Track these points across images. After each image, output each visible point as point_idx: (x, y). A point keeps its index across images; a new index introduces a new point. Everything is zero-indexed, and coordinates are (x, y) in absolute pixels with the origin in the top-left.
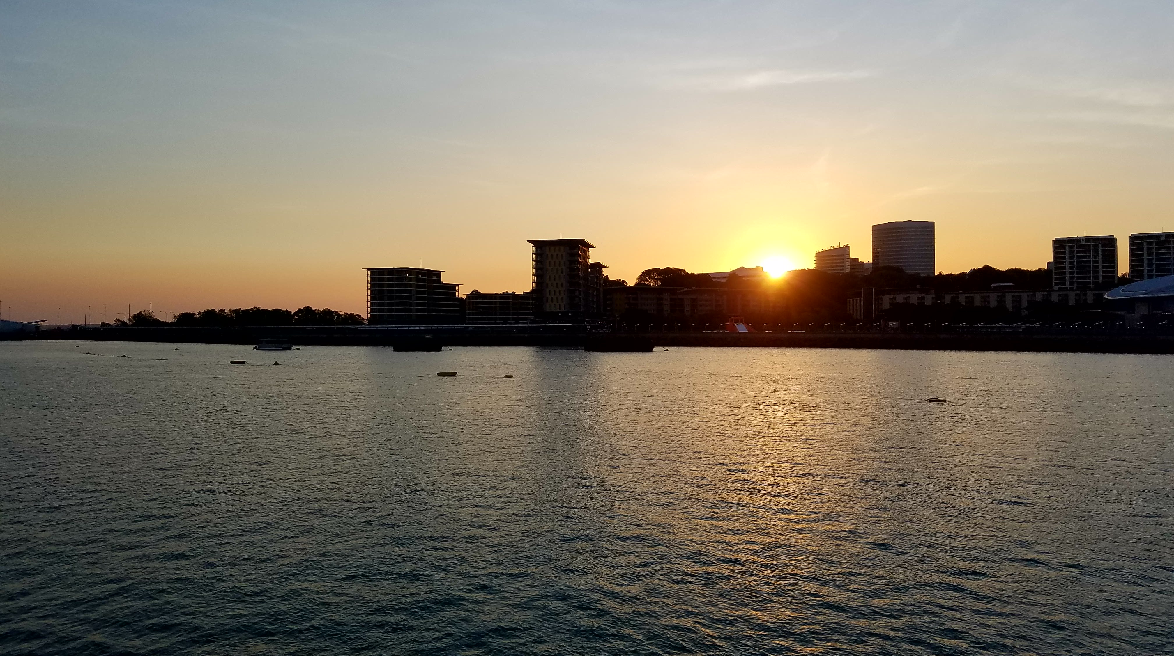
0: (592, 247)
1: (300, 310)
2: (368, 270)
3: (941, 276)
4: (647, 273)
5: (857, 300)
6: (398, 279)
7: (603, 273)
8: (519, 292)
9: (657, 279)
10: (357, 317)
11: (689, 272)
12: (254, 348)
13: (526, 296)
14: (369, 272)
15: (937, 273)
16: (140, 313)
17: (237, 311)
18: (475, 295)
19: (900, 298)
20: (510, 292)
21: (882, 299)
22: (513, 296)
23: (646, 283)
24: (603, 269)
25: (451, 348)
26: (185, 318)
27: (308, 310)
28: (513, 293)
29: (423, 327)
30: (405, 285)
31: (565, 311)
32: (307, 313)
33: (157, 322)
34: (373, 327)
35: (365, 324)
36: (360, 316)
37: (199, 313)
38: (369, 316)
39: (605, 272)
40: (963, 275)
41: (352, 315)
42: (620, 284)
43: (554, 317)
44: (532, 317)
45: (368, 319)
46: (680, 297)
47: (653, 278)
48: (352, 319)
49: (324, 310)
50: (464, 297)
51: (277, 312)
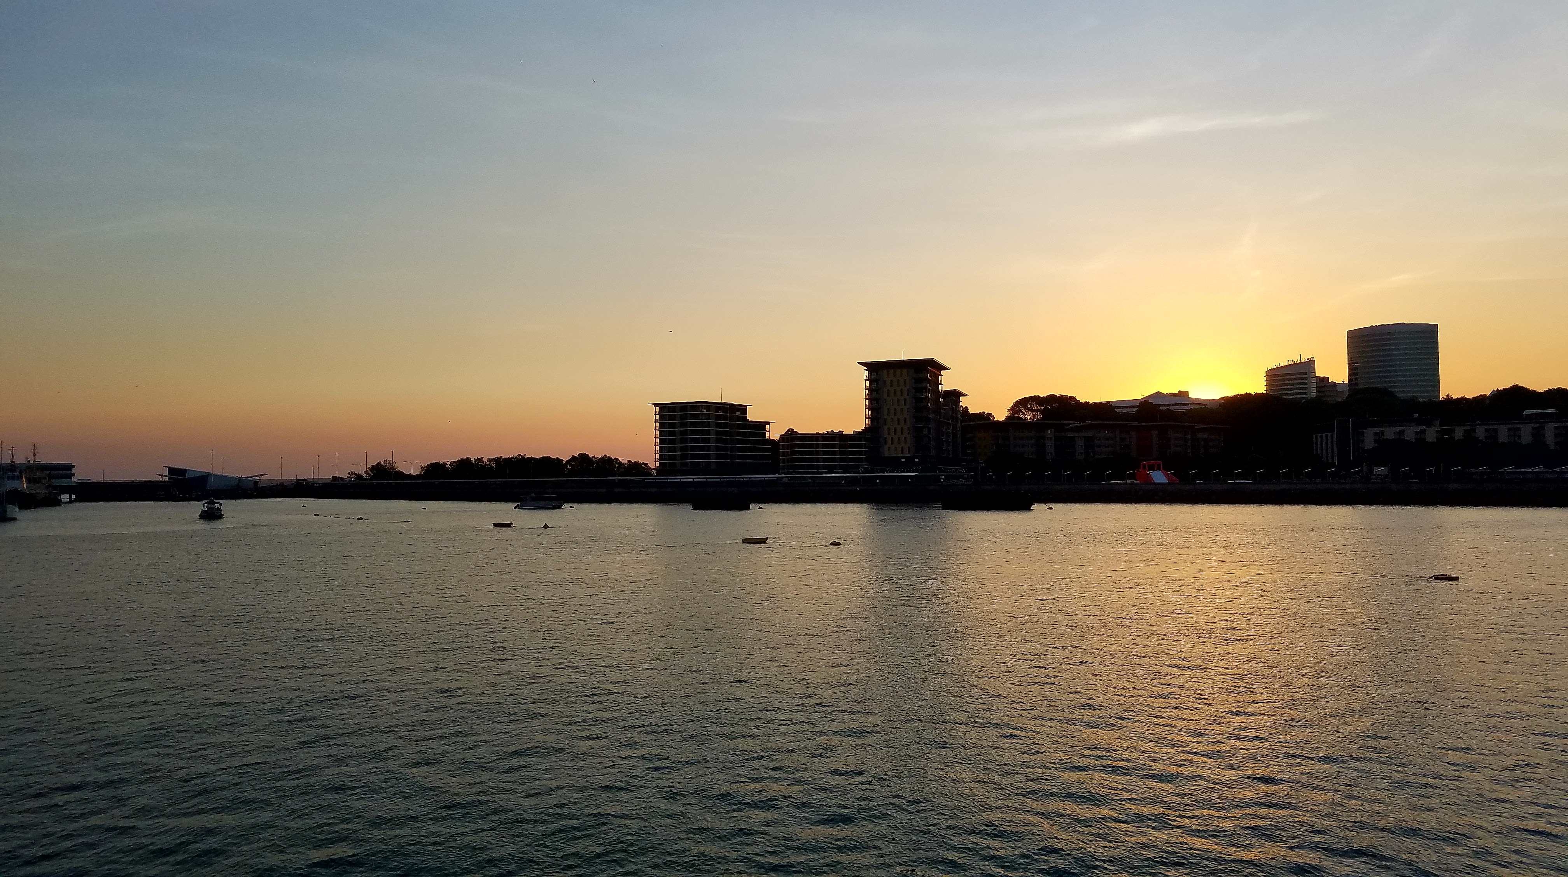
0: (945, 369)
1: (574, 458)
2: (656, 405)
3: (1449, 400)
4: (1023, 403)
5: (1327, 436)
6: (693, 416)
7: (961, 404)
8: (848, 431)
9: (1037, 411)
10: (643, 466)
11: (1082, 401)
12: (519, 507)
13: (857, 436)
14: (657, 409)
15: (1442, 396)
16: (379, 463)
17: (497, 460)
18: (791, 436)
19: (1390, 432)
20: (836, 431)
21: (1363, 434)
22: (840, 435)
23: (1022, 416)
24: (961, 398)
25: (761, 505)
26: (435, 470)
27: (583, 456)
28: (841, 433)
29: (724, 478)
30: (702, 424)
31: (909, 455)
32: (582, 461)
34: (662, 479)
35: (652, 475)
36: (646, 464)
37: (452, 463)
38: (658, 464)
39: (964, 402)
40: (1480, 399)
41: (637, 463)
42: (984, 418)
43: (895, 463)
44: (866, 464)
45: (656, 469)
46: (1069, 434)
47: (1031, 410)
48: (636, 468)
49: (602, 458)
50: (777, 438)
51: (546, 460)
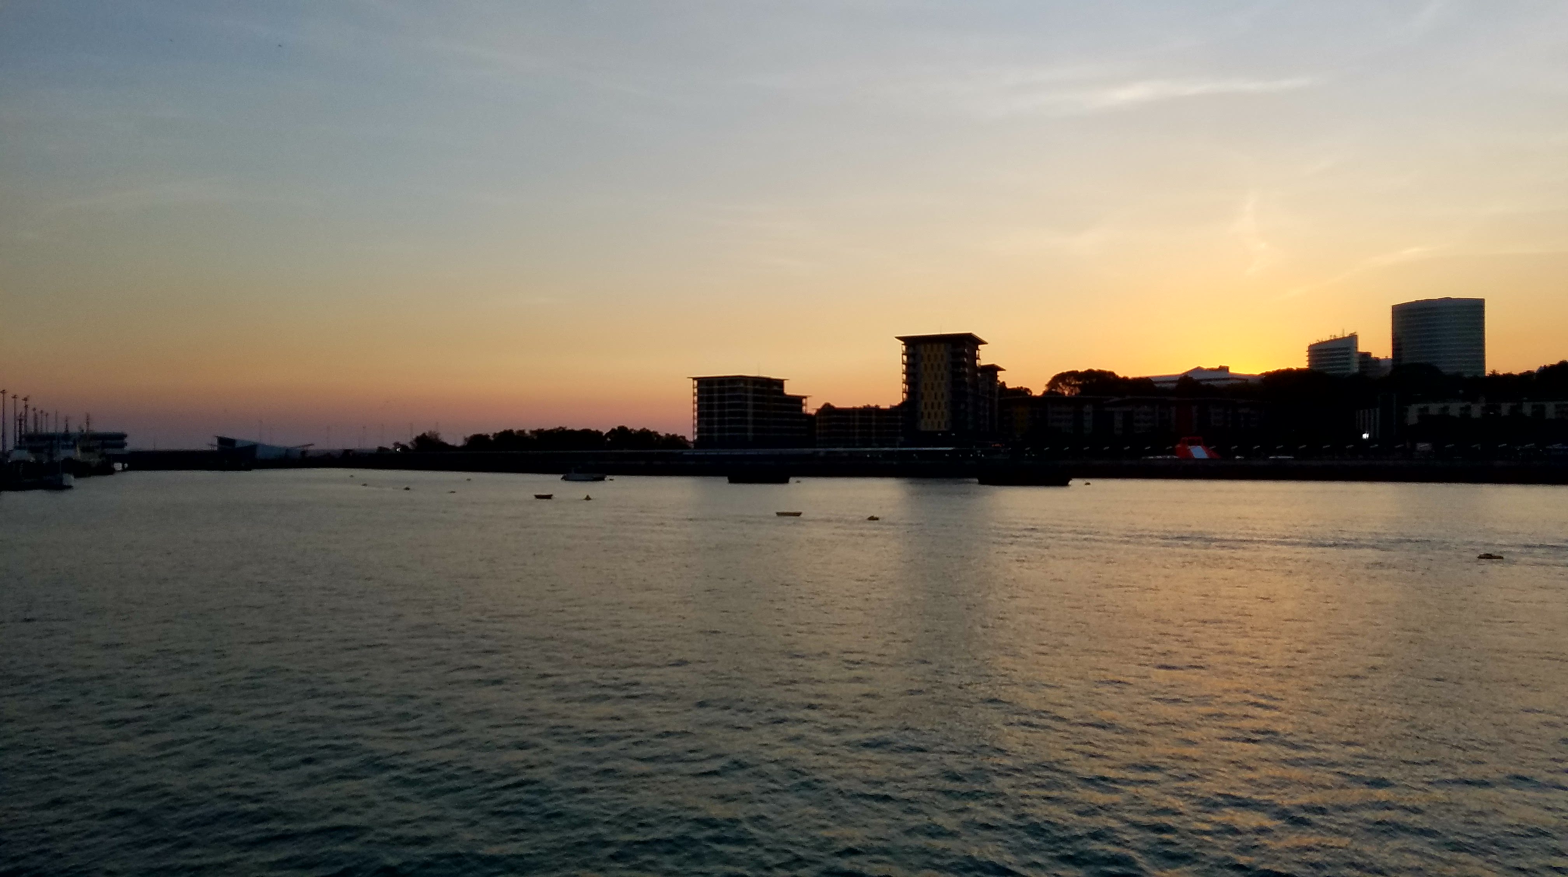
0: (983, 343)
1: (613, 430)
2: (694, 379)
3: (1495, 377)
4: (1061, 378)
5: (1369, 412)
6: (731, 390)
7: (999, 379)
8: (885, 405)
9: (1075, 386)
10: (681, 439)
11: (1121, 375)
12: (562, 479)
13: (894, 410)
14: (696, 383)
16: (424, 434)
18: (827, 410)
19: (1434, 408)
20: (873, 405)
21: (1407, 410)
22: (877, 410)
23: (1059, 391)
24: (999, 373)
26: (477, 441)
27: (622, 430)
28: (877, 407)
31: (945, 430)
32: (621, 434)
33: (444, 446)
34: (701, 452)
35: (690, 448)
36: (684, 437)
37: (495, 434)
38: (696, 437)
39: (1001, 377)
40: (1527, 377)
41: (674, 436)
42: (1021, 394)
43: (931, 438)
44: (902, 439)
45: (694, 442)
47: (1069, 385)
48: (675, 441)
49: (641, 431)
50: (813, 412)
51: (586, 433)
